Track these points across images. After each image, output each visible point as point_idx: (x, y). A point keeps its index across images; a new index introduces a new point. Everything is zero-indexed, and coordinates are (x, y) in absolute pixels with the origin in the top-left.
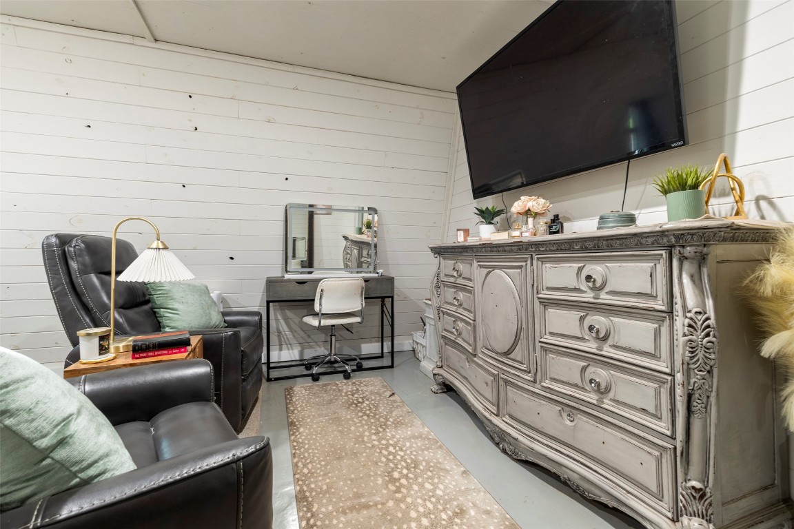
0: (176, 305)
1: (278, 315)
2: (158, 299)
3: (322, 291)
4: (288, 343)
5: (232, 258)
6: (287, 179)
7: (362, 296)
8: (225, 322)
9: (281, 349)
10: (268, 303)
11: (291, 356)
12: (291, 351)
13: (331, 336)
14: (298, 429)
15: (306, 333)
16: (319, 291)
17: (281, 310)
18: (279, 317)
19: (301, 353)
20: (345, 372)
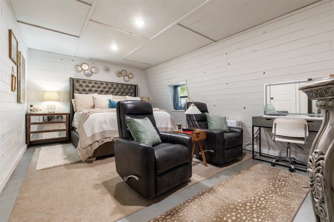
0: (212, 122)
1: (267, 133)
2: (208, 120)
3: (275, 124)
4: (273, 147)
5: (245, 108)
6: (264, 73)
7: (306, 129)
8: (229, 130)
9: (269, 149)
10: (253, 126)
11: (274, 154)
12: (274, 151)
13: (287, 148)
14: (239, 174)
15: (282, 145)
16: (274, 124)
17: (268, 131)
18: (267, 134)
19: (280, 154)
20: (290, 168)
